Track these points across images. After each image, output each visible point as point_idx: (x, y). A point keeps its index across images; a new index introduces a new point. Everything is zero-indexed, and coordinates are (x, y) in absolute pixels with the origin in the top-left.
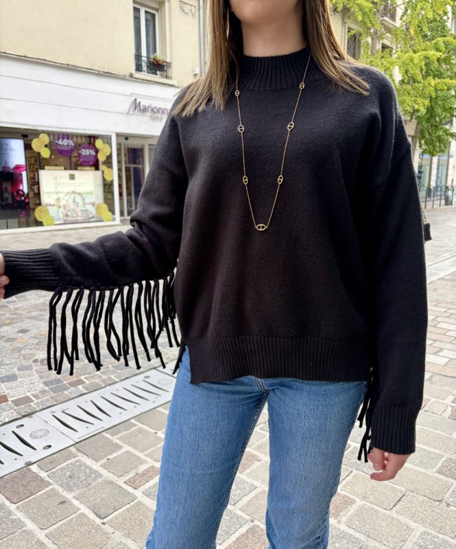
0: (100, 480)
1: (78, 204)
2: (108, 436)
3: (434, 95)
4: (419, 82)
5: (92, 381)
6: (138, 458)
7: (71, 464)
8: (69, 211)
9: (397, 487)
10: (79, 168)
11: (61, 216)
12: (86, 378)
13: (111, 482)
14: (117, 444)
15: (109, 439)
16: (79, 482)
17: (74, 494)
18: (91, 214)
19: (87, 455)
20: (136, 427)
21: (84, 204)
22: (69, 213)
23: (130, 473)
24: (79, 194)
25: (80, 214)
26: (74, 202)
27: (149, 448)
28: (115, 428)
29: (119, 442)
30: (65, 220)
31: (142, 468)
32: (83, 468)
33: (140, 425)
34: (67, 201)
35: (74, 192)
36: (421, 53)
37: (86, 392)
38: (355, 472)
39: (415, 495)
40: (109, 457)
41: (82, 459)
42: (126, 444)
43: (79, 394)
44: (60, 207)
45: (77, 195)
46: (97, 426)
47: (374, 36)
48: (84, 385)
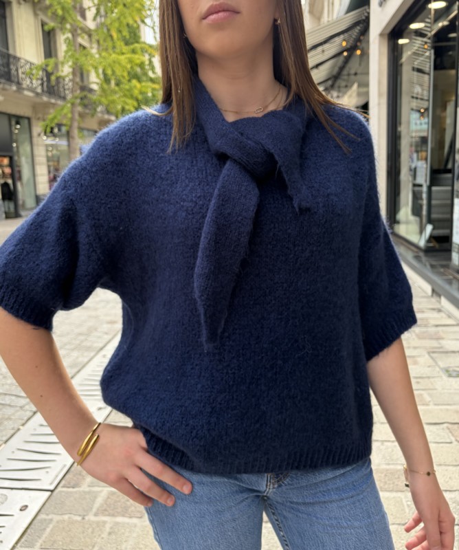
4: (125, 85)
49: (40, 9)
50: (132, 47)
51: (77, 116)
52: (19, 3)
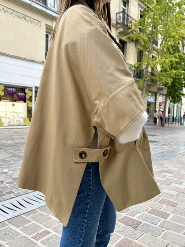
0: (19, 236)
1: (15, 117)
2: (24, 216)
3: (174, 77)
4: (168, 71)
5: (18, 192)
6: (39, 226)
7: (5, 228)
8: (11, 120)
9: (165, 240)
10: (17, 101)
11: (7, 122)
12: (15, 191)
13: (25, 237)
14: (29, 220)
15: (25, 218)
16: (9, 237)
17: (6, 242)
18: (21, 122)
19: (13, 225)
20: (38, 213)
21: (18, 117)
22: (11, 121)
23: (35, 233)
24: (16, 113)
25: (16, 122)
26: (14, 116)
27: (44, 222)
28: (28, 213)
29: (30, 219)
30: (8, 124)
31: (40, 231)
32: (11, 230)
33: (40, 212)
34: (10, 116)
35: (14, 112)
36: (169, 59)
37: (14, 196)
38: (145, 234)
39: (174, 244)
40: (24, 226)
41: (11, 227)
42: (33, 220)
43: (11, 198)
44: (7, 118)
45: (15, 113)
46: (19, 212)
47: (149, 52)
48: (13, 193)
49: (138, 44)
50: (174, 55)
51: (145, 85)
52: (130, 42)
